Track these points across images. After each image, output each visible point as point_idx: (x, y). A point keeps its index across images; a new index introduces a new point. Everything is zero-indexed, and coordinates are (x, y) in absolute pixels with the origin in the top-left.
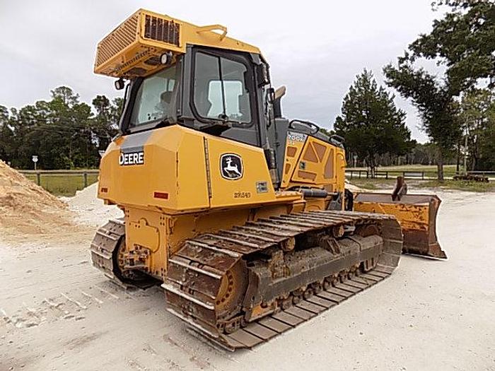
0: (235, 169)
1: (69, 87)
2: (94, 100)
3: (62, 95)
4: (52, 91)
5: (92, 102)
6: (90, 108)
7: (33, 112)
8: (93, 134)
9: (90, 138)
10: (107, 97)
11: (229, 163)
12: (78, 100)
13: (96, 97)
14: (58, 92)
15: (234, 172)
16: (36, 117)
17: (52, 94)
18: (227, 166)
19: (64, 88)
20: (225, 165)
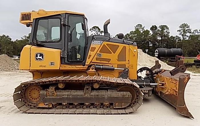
0: (41, 58)
1: (141, 24)
2: (151, 28)
3: (138, 27)
4: (135, 27)
5: (150, 28)
6: (150, 31)
7: (129, 36)
8: (150, 42)
9: (149, 44)
10: (156, 26)
11: (38, 56)
12: (144, 29)
13: (152, 26)
14: (137, 27)
15: (40, 58)
16: (129, 37)
17: (135, 28)
18: (37, 57)
19: (139, 25)
20: (37, 56)
